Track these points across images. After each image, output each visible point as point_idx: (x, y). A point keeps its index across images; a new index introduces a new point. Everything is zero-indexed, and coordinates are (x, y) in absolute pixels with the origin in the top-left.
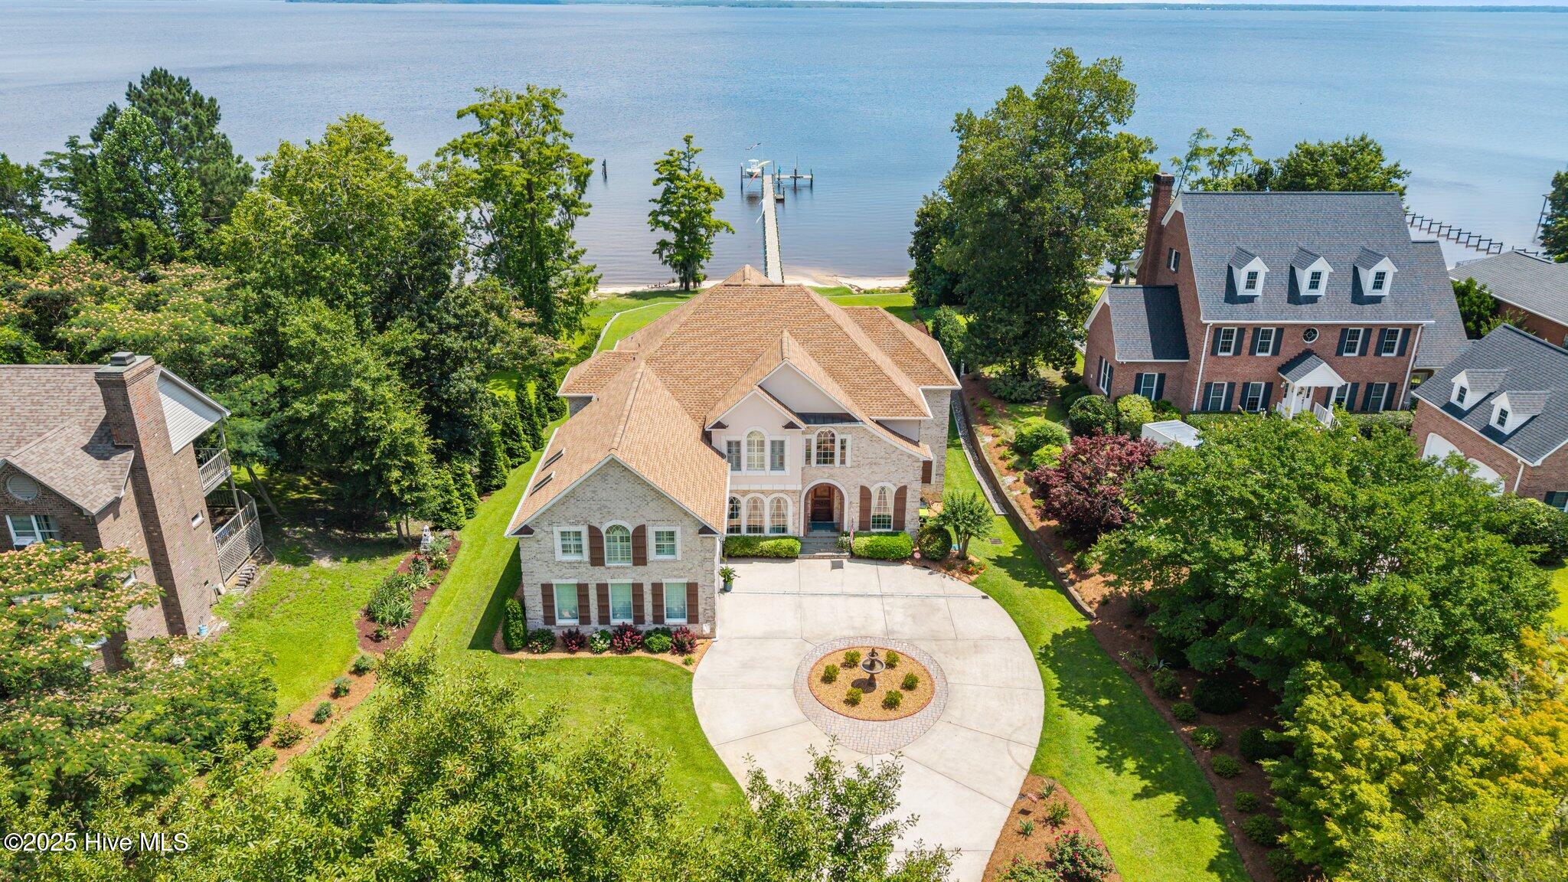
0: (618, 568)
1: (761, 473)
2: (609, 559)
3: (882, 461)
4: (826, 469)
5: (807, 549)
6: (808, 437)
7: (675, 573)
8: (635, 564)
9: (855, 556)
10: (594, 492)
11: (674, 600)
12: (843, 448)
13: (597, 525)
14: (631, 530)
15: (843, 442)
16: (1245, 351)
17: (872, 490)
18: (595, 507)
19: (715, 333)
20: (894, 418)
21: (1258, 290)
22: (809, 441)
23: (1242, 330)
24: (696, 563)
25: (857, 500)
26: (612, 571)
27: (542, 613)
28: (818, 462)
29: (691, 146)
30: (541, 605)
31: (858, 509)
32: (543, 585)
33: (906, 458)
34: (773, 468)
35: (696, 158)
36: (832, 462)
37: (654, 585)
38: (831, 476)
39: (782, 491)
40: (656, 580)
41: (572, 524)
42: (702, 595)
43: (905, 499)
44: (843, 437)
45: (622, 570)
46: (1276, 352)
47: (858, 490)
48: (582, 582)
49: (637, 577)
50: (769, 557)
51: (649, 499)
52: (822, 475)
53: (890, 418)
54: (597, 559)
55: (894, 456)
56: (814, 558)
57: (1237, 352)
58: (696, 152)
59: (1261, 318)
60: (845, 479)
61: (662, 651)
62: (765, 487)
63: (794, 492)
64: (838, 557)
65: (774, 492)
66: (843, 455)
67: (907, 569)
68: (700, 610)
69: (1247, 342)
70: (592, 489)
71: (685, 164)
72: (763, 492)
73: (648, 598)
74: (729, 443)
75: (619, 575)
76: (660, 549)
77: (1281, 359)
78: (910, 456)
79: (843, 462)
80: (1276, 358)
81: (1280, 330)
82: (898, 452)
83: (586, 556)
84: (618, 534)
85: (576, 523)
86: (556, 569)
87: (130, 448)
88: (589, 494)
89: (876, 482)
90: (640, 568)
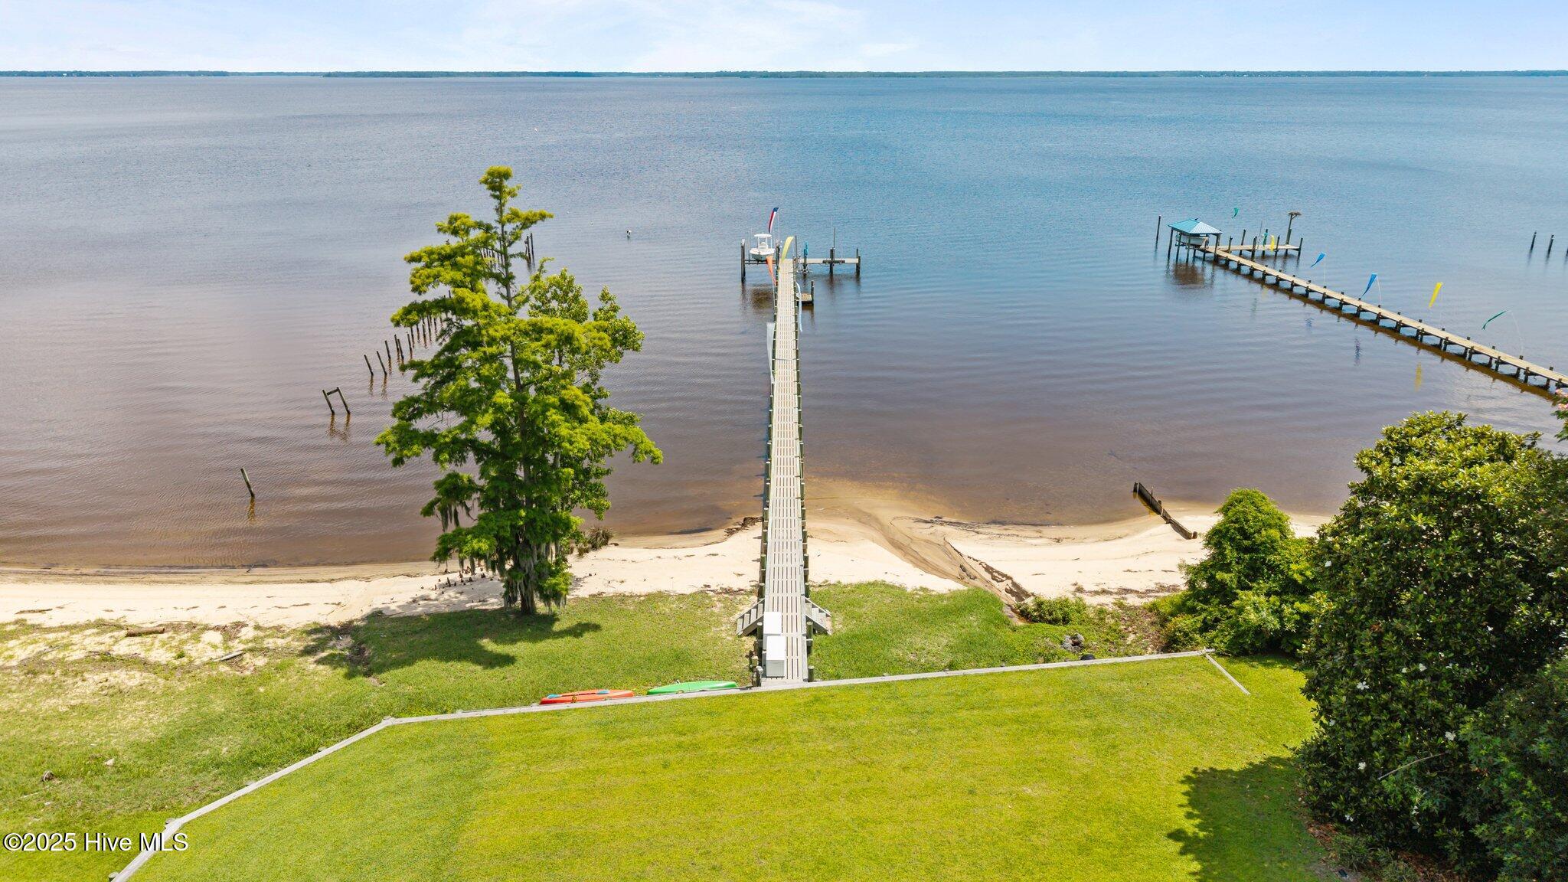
35: (527, 240)
71: (492, 259)
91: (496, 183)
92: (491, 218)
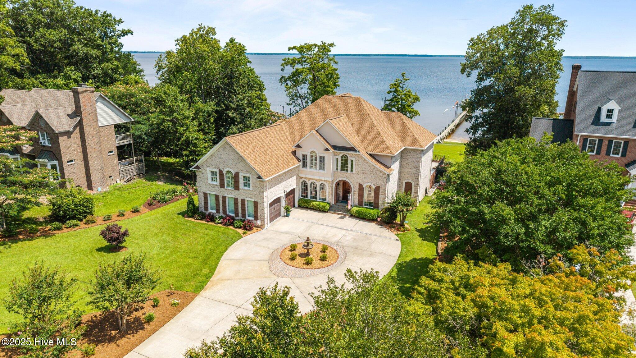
0: (229, 190)
1: (315, 171)
2: (227, 186)
3: (369, 173)
4: (344, 173)
5: (332, 209)
6: (337, 157)
7: (250, 196)
8: (235, 189)
9: (352, 216)
10: (221, 155)
11: (250, 209)
12: (352, 164)
13: (222, 170)
14: (234, 174)
15: (352, 161)
16: (603, 152)
17: (364, 186)
18: (221, 161)
19: (316, 113)
20: (379, 154)
21: (614, 119)
22: (337, 159)
23: (601, 141)
24: (257, 192)
25: (357, 190)
26: (227, 191)
27: (204, 205)
28: (341, 170)
29: (405, 78)
30: (203, 202)
31: (358, 195)
32: (204, 193)
33: (379, 172)
34: (320, 169)
35: (406, 83)
36: (347, 170)
37: (242, 200)
38: (346, 177)
39: (324, 181)
40: (243, 197)
41: (214, 168)
42: (260, 208)
43: (379, 193)
44: (352, 158)
45: (231, 191)
46: (624, 155)
47: (358, 185)
48: (217, 194)
49: (236, 195)
50: (315, 210)
51: (240, 160)
52: (342, 176)
53: (376, 153)
54: (222, 185)
55: (374, 171)
56: (335, 213)
57: (598, 153)
58: (406, 80)
59: (613, 134)
60: (353, 180)
61: (238, 227)
62: (317, 178)
63: (329, 182)
64: (345, 215)
65: (321, 180)
66: (352, 168)
67: (373, 225)
68: (259, 215)
69: (604, 147)
70: (220, 153)
71: (401, 85)
72: (316, 180)
73: (240, 205)
74: (303, 155)
75: (230, 193)
76: (245, 184)
77: (627, 160)
78: (381, 172)
79: (352, 171)
80: (623, 158)
81: (627, 142)
82: (376, 169)
83: (218, 183)
84: (230, 175)
85: (215, 168)
86: (208, 187)
87: (79, 116)
88: (219, 156)
89: (366, 183)
90: (237, 191)
91: (403, 75)
92: (402, 79)
